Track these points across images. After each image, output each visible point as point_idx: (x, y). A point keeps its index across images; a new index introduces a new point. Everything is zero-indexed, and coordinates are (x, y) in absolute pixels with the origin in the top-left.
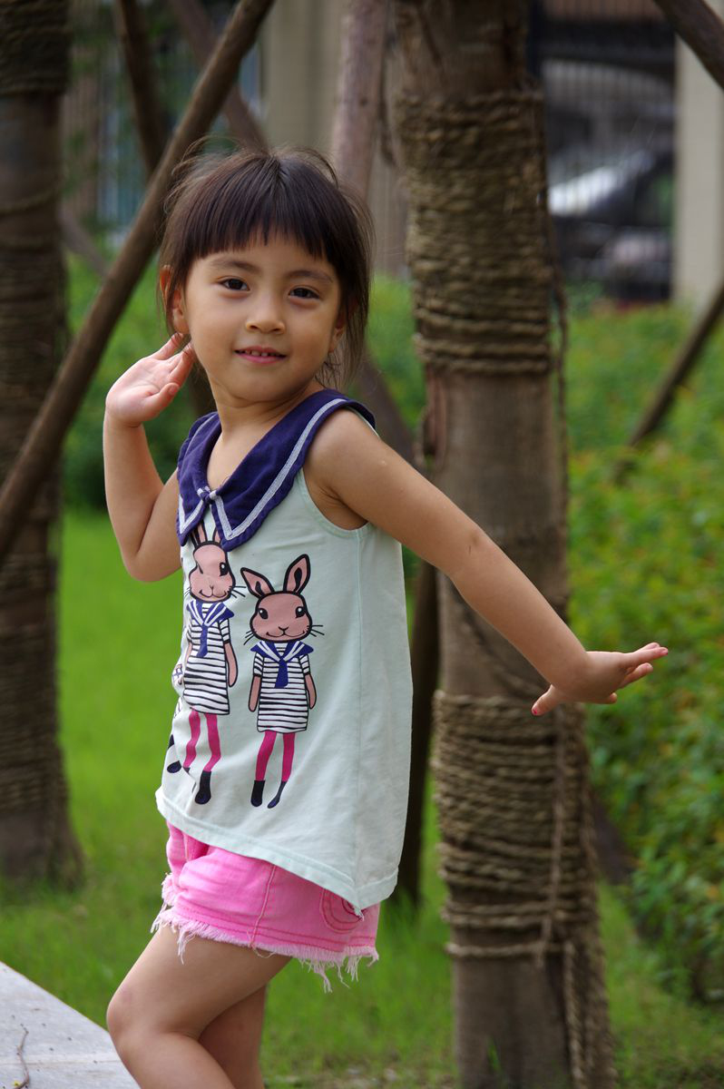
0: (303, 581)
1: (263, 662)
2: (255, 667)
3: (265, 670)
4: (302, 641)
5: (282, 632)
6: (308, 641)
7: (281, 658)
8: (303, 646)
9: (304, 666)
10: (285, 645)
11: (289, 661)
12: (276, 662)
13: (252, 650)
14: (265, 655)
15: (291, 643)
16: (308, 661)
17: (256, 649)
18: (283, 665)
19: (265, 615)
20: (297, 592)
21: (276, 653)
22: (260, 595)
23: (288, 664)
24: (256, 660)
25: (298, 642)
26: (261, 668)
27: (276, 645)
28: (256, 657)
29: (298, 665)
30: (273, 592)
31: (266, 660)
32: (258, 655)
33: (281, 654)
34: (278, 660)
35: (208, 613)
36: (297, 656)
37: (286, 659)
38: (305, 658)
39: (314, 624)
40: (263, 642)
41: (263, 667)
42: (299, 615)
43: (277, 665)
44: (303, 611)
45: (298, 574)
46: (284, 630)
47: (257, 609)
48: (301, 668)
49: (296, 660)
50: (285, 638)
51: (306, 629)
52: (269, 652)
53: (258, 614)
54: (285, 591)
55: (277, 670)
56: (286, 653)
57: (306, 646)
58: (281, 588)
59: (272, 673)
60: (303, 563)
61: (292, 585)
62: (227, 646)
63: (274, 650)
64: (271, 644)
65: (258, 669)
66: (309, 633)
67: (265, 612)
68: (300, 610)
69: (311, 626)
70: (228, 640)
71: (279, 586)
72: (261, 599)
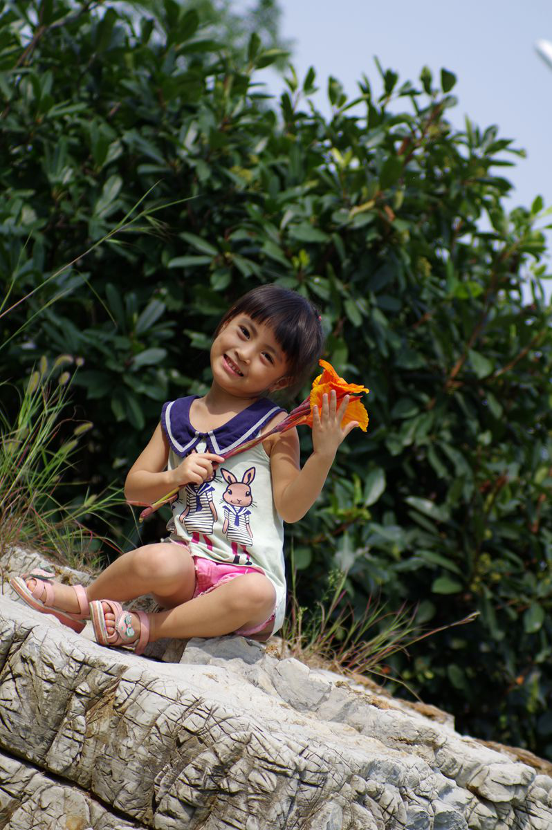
0: (251, 480)
1: (229, 513)
3: (230, 517)
4: (247, 508)
6: (249, 508)
9: (247, 520)
10: (239, 508)
11: (240, 516)
12: (234, 515)
13: (223, 507)
14: (230, 511)
15: (242, 508)
16: (248, 518)
17: (225, 507)
18: (237, 517)
19: (230, 493)
20: (248, 484)
21: (235, 511)
22: (230, 483)
24: (226, 512)
25: (245, 508)
27: (236, 507)
30: (236, 482)
31: (231, 513)
32: (226, 510)
33: (237, 512)
34: (236, 514)
35: (199, 490)
36: (244, 514)
37: (239, 514)
38: (247, 516)
40: (229, 505)
41: (229, 515)
42: (247, 495)
44: (249, 494)
45: (250, 475)
46: (239, 501)
47: (227, 489)
48: (245, 520)
49: (243, 516)
50: (239, 505)
51: (249, 503)
52: (232, 509)
53: (227, 492)
54: (242, 483)
55: (235, 518)
56: (239, 512)
57: (248, 511)
58: (241, 481)
59: (232, 519)
60: (252, 471)
61: (246, 480)
62: (211, 503)
63: (234, 509)
64: (233, 506)
66: (250, 505)
67: (231, 491)
69: (252, 502)
70: (212, 501)
71: (240, 480)
72: (230, 485)
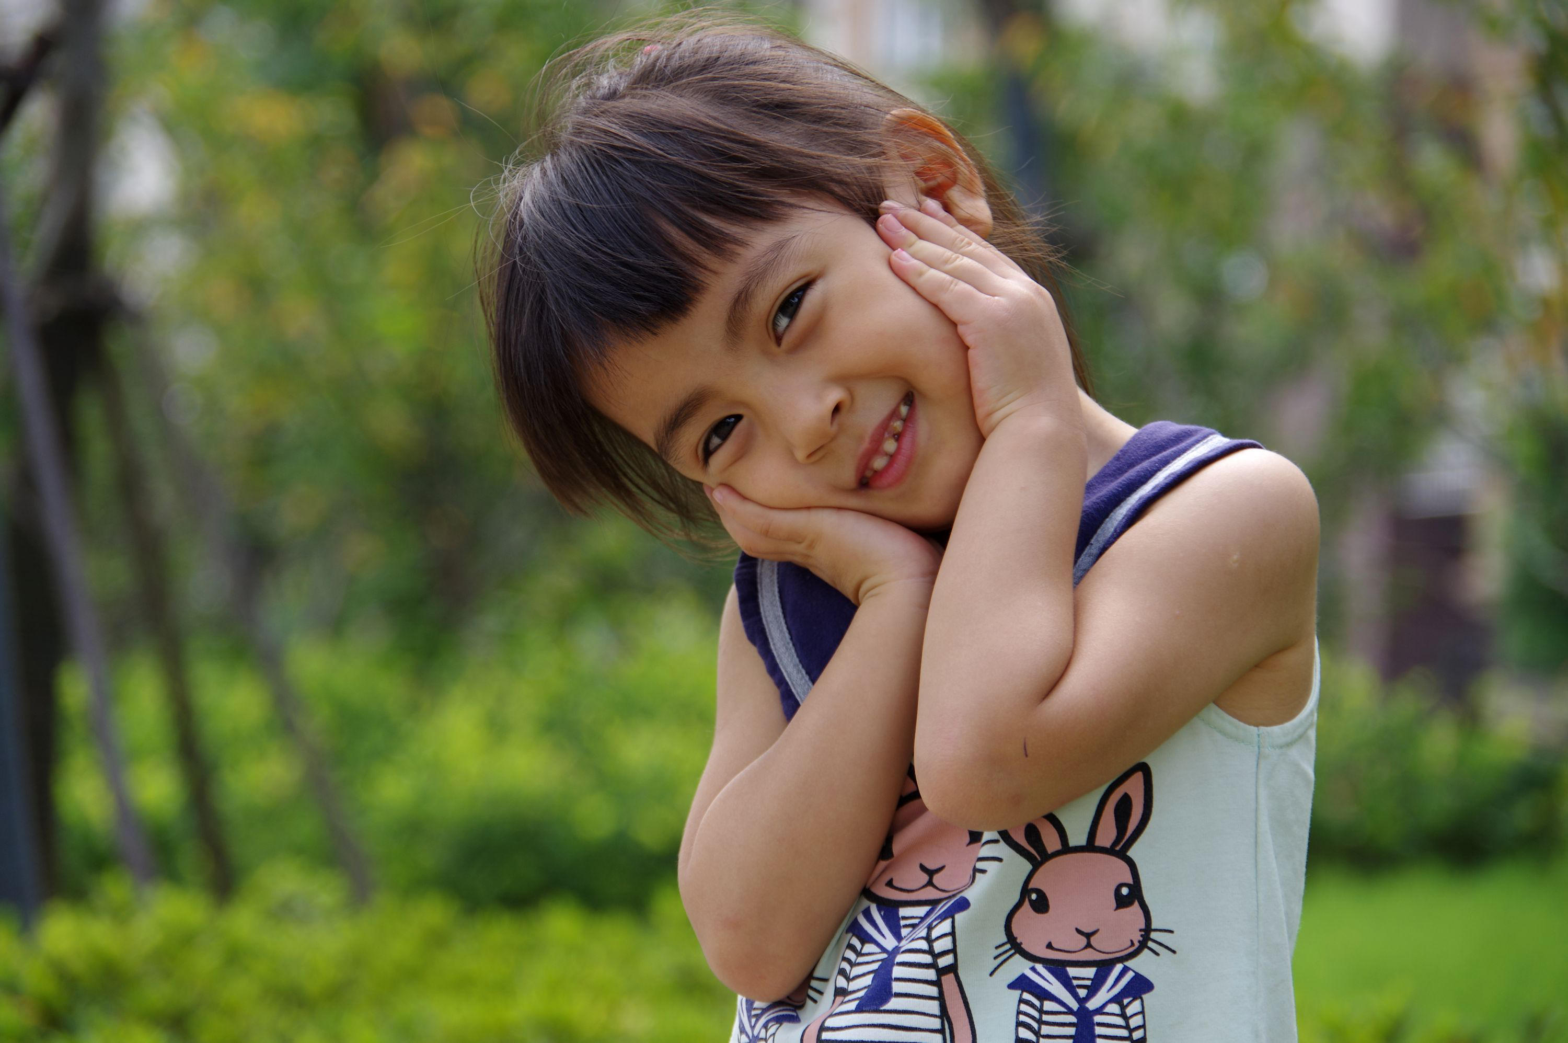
0: (1133, 826)
1: (1041, 1011)
2: (1019, 1024)
3: (1045, 1030)
4: (1129, 964)
5: (1083, 941)
6: (1143, 964)
7: (1082, 1001)
8: (1129, 975)
9: (1134, 1022)
10: (1090, 972)
11: (1100, 1011)
12: (1070, 1011)
13: (1012, 986)
14: (1044, 995)
15: (1104, 967)
16: (1142, 1012)
17: (1022, 983)
18: (1085, 1021)
19: (1041, 905)
20: (1120, 849)
21: (1072, 990)
22: (1037, 857)
23: (1098, 1019)
24: (1024, 1008)
25: (1119, 967)
26: (1035, 1025)
27: (1072, 971)
28: (1021, 1001)
29: (1120, 1021)
30: (1066, 849)
31: (1049, 1005)
32: (1026, 996)
33: (1082, 993)
34: (1075, 1006)
36: (1116, 999)
37: (1092, 1005)
38: (1135, 1007)
39: (1153, 927)
40: (1039, 967)
41: (1040, 1022)
42: (1122, 902)
43: (1072, 1019)
44: (1130, 897)
45: (1123, 809)
46: (1088, 936)
47: (1025, 891)
48: (1127, 1027)
49: (1114, 1008)
50: (1089, 955)
51: (1137, 937)
52: (1055, 987)
53: (1027, 903)
54: (1090, 846)
55: (1071, 1031)
56: (1093, 989)
57: (1138, 977)
58: (1084, 839)
59: (1061, 1039)
60: (1134, 787)
61: (1107, 833)
62: (948, 980)
63: (1066, 982)
64: (1058, 968)
65: (1028, 1026)
66: (1143, 945)
67: (1042, 896)
68: (1125, 891)
69: (1148, 930)
70: (953, 969)
71: (1077, 838)
72: (1036, 866)
